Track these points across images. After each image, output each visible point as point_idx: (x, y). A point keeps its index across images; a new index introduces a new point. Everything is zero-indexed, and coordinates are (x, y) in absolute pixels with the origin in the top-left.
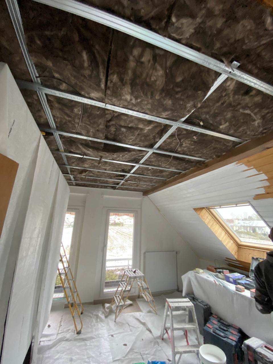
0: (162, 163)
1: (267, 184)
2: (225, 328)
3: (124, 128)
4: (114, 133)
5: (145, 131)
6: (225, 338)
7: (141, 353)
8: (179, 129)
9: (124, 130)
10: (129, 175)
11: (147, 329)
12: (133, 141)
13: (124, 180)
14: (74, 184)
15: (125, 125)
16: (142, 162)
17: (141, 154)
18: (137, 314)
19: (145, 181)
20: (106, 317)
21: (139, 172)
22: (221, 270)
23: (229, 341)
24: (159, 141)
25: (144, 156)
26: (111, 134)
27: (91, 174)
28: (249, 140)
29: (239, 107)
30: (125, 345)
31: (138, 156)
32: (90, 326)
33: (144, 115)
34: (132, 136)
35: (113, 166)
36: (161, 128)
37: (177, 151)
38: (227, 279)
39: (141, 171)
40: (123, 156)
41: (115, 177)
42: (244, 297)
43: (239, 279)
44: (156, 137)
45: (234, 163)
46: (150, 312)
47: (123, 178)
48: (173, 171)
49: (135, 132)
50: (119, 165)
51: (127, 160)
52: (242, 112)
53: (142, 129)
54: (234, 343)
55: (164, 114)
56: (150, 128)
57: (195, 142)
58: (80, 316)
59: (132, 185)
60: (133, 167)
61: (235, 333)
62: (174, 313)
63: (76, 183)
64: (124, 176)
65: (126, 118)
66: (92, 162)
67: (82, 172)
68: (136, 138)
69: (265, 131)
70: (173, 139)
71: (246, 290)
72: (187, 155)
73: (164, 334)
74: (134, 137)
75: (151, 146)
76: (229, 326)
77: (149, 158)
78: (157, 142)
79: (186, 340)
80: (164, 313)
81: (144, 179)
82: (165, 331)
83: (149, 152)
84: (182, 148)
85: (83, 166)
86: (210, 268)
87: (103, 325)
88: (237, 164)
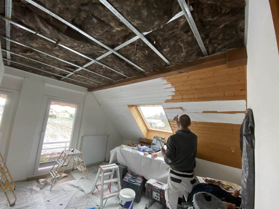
0: (116, 65)
1: (174, 94)
2: (135, 178)
3: (96, 19)
4: (83, 19)
5: (114, 31)
6: (135, 183)
7: (75, 207)
8: (140, 40)
9: (95, 21)
10: (81, 68)
11: (80, 190)
12: (99, 35)
13: (74, 73)
14: (9, 64)
15: (98, 17)
16: (98, 59)
17: (101, 51)
18: (72, 182)
19: (94, 78)
20: (41, 189)
21: (92, 68)
22: (136, 145)
23: (137, 184)
24: (121, 44)
25: (103, 54)
26: (79, 19)
27: (37, 57)
28: (174, 65)
29: (180, 39)
30: (62, 205)
31: (98, 52)
32: (24, 198)
33: (120, 15)
34: (101, 30)
35: (68, 54)
36: (126, 34)
37: (131, 59)
38: (139, 150)
39: (94, 68)
40: (83, 47)
41: (65, 67)
42: (148, 158)
43: (146, 149)
44: (120, 40)
45: (161, 78)
46: (82, 178)
47: (73, 70)
48: (121, 75)
49: (105, 27)
50: (75, 55)
51: (85, 52)
52: (179, 44)
53: (112, 28)
54: (140, 185)
55: (136, 22)
56: (119, 29)
57: (145, 55)
58: (13, 192)
59: (81, 79)
60: (89, 61)
61: (140, 179)
62: (105, 174)
63: (11, 63)
64: (75, 68)
65: (102, 9)
66: (44, 42)
67: (26, 51)
68: (103, 34)
69: (184, 61)
70: (132, 47)
71: (149, 155)
72: (136, 64)
73: (94, 190)
74: (102, 31)
75: (113, 47)
76: (137, 176)
77: (107, 57)
78: (119, 45)
79: (109, 190)
80: (96, 176)
81: (94, 76)
82: (96, 187)
83: (109, 51)
84: (135, 57)
85: (31, 44)
86: (130, 144)
87: (38, 195)
88: (163, 79)
